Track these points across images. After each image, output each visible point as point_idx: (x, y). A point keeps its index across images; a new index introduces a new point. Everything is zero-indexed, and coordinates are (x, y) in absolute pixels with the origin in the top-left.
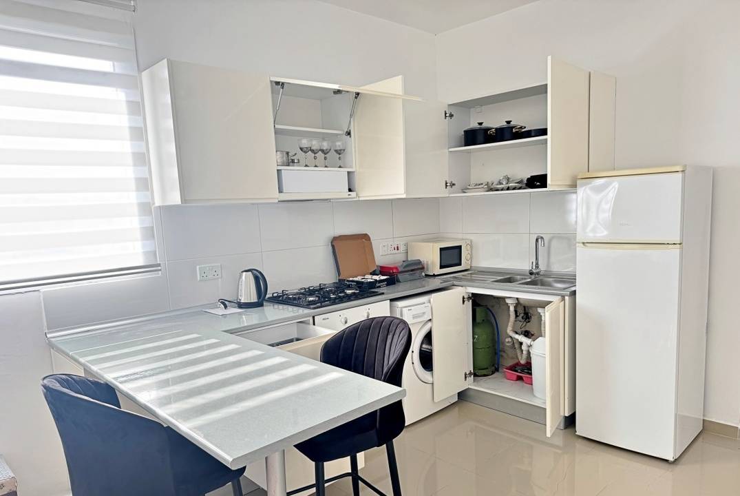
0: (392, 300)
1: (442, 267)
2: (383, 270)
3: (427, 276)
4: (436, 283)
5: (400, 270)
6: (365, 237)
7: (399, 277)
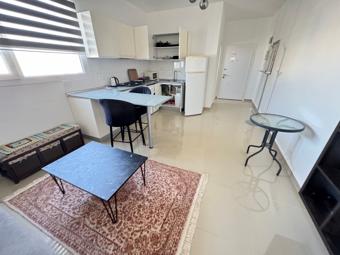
0: (147, 85)
1: (153, 78)
2: (140, 79)
3: (150, 81)
4: (152, 82)
5: (145, 79)
6: (135, 70)
7: (145, 80)
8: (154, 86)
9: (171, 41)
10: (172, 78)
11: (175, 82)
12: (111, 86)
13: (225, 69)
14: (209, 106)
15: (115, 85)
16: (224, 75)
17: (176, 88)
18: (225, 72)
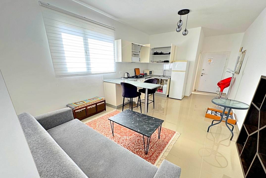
0: (145, 78)
2: (141, 74)
5: (144, 74)
6: (139, 69)
10: (162, 75)
11: (164, 77)
12: (125, 78)
13: (203, 70)
14: (188, 95)
16: (202, 74)
17: (165, 81)
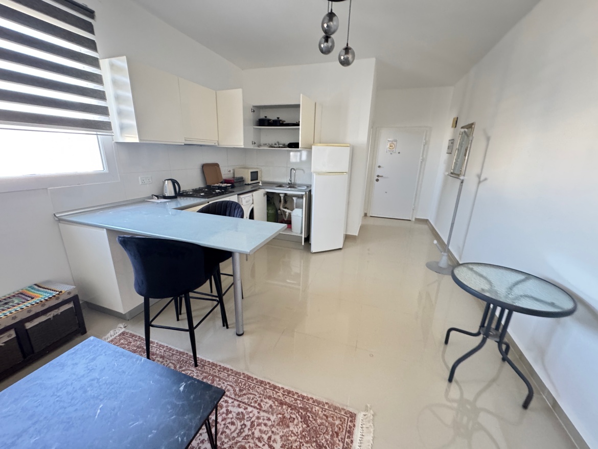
0: (238, 195)
1: (251, 180)
2: (226, 181)
3: (246, 184)
4: (249, 188)
5: (235, 181)
6: (217, 165)
7: (235, 184)
8: (253, 195)
9: (285, 116)
10: (286, 180)
11: (293, 189)
12: (165, 197)
13: (379, 167)
14: (355, 232)
15: (173, 194)
16: (378, 176)
17: (295, 199)
18: (379, 172)
